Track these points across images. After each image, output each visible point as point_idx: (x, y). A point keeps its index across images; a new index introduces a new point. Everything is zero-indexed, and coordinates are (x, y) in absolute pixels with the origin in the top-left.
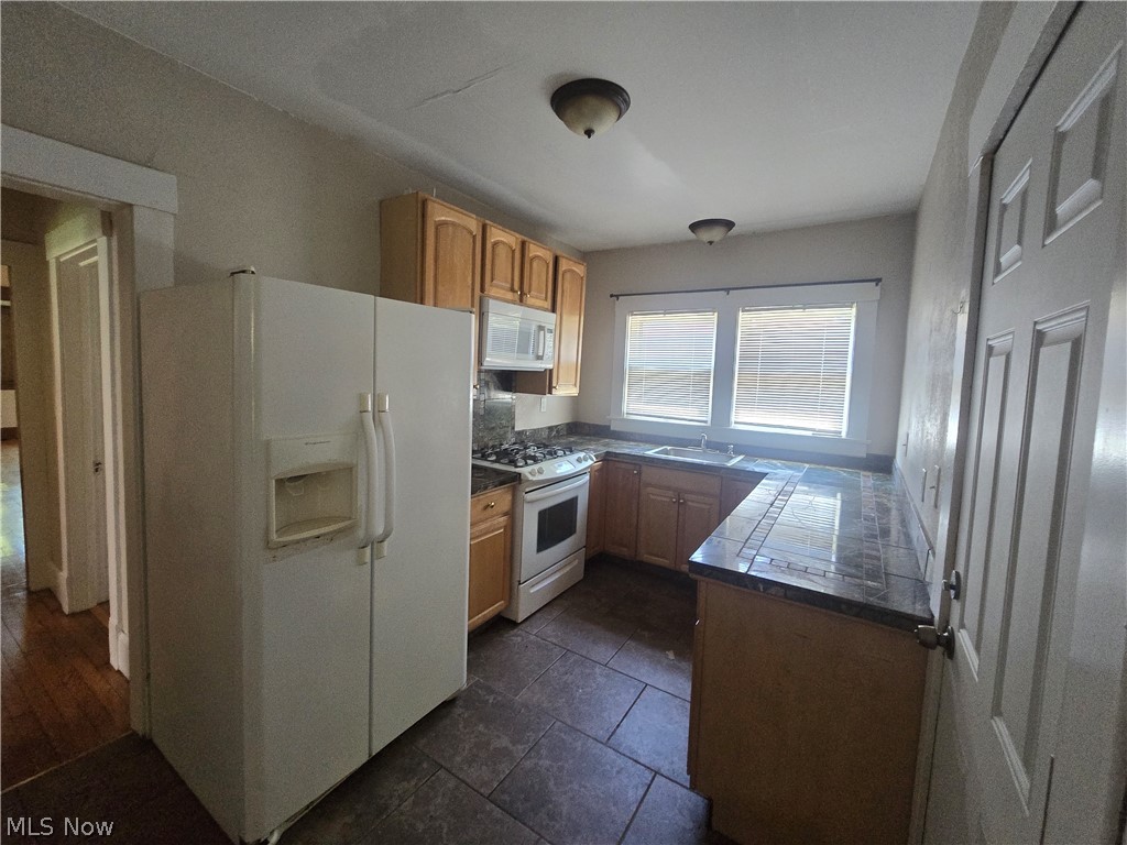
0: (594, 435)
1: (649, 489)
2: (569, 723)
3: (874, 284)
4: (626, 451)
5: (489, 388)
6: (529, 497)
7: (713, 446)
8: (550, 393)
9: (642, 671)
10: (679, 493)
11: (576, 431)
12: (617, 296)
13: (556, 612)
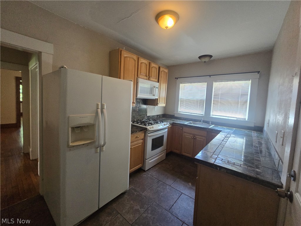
0: (170, 118)
1: (186, 134)
2: (158, 203)
3: (257, 73)
4: (179, 122)
5: (140, 104)
6: (149, 135)
7: (204, 122)
8: (157, 105)
9: (181, 189)
10: (194, 135)
11: (164, 116)
12: (177, 78)
13: (157, 168)
